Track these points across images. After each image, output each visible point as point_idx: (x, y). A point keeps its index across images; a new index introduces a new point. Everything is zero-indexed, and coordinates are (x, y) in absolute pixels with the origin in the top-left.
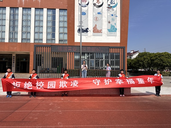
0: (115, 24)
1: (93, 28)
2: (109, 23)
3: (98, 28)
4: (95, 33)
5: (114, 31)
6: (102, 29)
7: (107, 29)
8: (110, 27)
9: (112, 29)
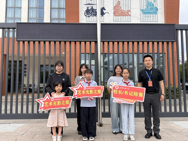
1: (114, 8)
3: (124, 8)
4: (117, 16)
5: (153, 13)
6: (130, 9)
7: (140, 8)
8: (145, 6)
9: (150, 8)
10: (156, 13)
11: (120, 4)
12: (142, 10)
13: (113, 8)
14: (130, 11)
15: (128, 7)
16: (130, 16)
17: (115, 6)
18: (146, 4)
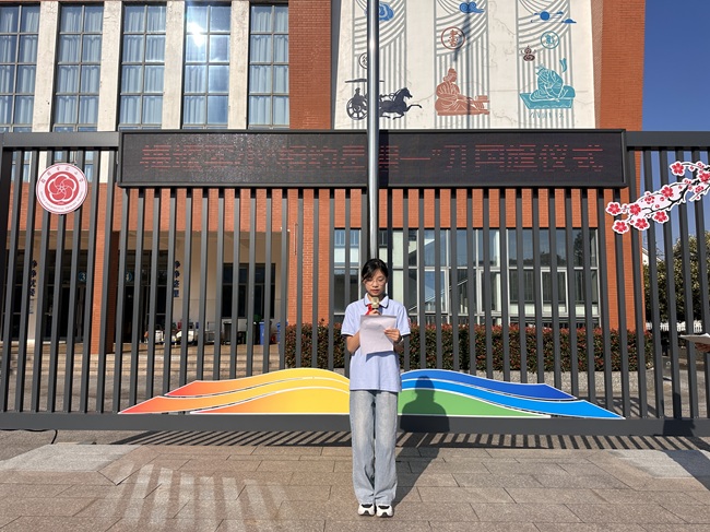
0: (564, 62)
1: (438, 90)
2: (529, 56)
3: (467, 89)
5: (559, 104)
6: (486, 94)
7: (519, 90)
8: (534, 82)
9: (549, 90)
10: (568, 104)
11: (455, 79)
12: (525, 96)
13: (433, 91)
14: (486, 99)
15: (480, 87)
16: (488, 113)
17: (441, 85)
18: (537, 76)
